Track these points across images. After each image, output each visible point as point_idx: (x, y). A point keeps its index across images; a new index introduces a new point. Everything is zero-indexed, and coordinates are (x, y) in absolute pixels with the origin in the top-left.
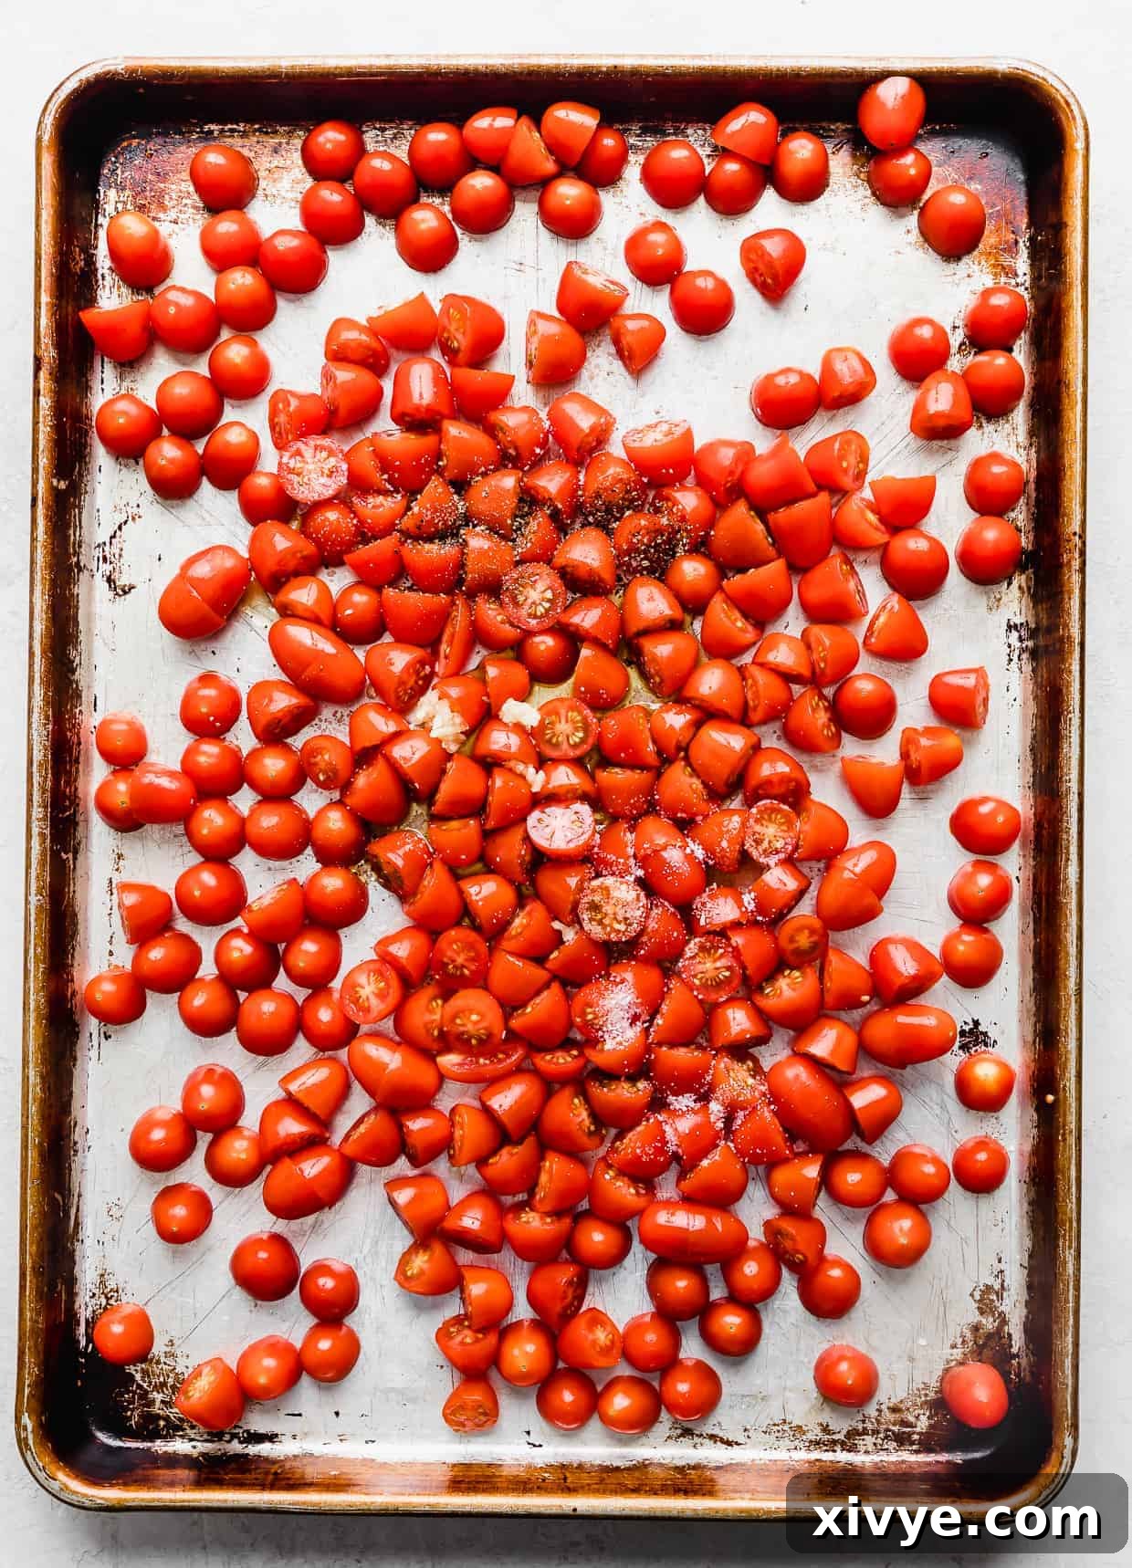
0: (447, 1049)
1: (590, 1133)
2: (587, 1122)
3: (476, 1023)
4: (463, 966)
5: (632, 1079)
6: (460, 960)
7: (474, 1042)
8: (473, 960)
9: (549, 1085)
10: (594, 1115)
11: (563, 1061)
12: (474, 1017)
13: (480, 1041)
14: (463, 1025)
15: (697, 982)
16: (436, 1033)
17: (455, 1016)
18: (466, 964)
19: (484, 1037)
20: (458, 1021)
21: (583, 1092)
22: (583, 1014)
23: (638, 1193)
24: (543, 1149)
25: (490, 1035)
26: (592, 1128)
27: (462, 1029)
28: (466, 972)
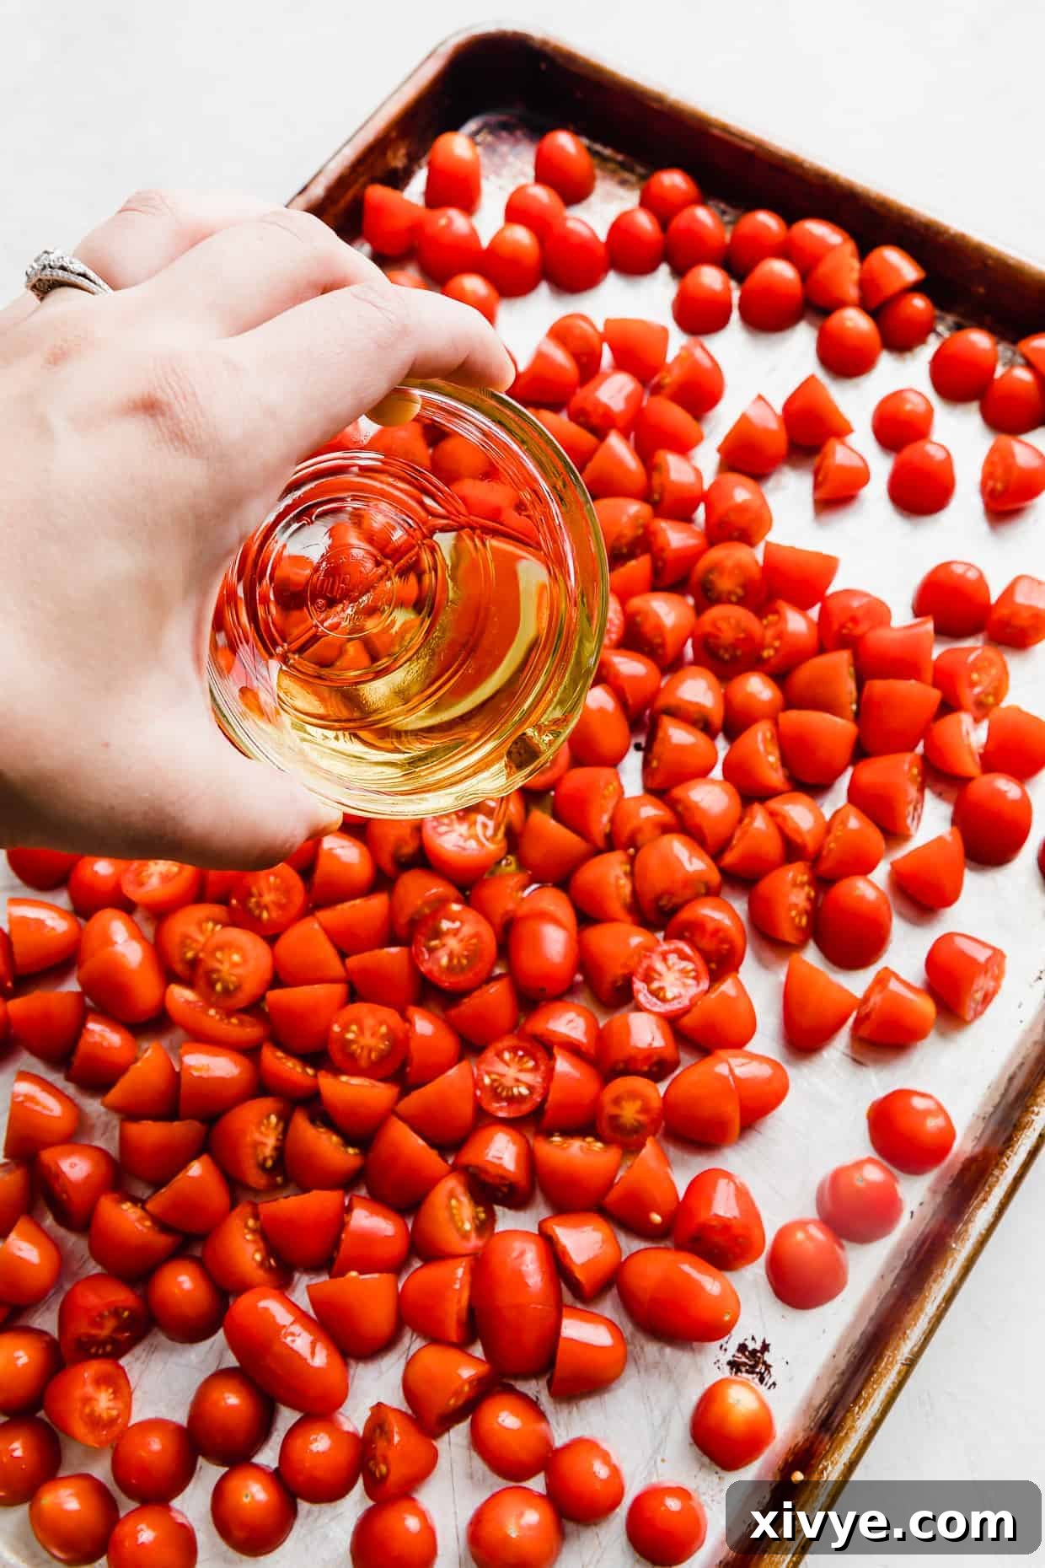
0: (189, 983)
1: (262, 1166)
2: (268, 1151)
3: (235, 965)
4: (266, 907)
5: (348, 1141)
6: (268, 898)
7: (219, 987)
8: (280, 906)
9: (261, 1085)
10: (280, 1149)
11: (290, 1068)
12: (236, 958)
13: (226, 990)
14: (221, 962)
15: (487, 1081)
16: (190, 955)
17: (220, 948)
18: (272, 907)
19: (231, 987)
20: (219, 955)
21: (286, 1119)
22: (345, 1029)
23: (261, 1264)
24: (203, 1147)
25: (238, 987)
26: (269, 1163)
27: (218, 966)
28: (265, 915)
